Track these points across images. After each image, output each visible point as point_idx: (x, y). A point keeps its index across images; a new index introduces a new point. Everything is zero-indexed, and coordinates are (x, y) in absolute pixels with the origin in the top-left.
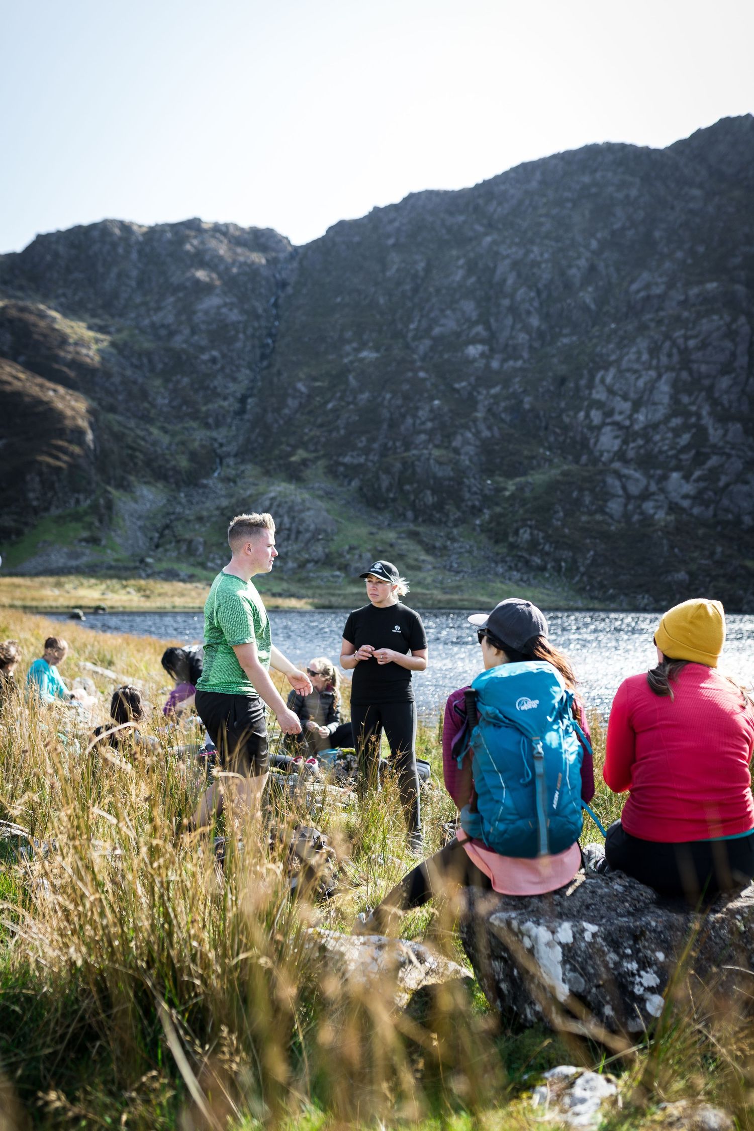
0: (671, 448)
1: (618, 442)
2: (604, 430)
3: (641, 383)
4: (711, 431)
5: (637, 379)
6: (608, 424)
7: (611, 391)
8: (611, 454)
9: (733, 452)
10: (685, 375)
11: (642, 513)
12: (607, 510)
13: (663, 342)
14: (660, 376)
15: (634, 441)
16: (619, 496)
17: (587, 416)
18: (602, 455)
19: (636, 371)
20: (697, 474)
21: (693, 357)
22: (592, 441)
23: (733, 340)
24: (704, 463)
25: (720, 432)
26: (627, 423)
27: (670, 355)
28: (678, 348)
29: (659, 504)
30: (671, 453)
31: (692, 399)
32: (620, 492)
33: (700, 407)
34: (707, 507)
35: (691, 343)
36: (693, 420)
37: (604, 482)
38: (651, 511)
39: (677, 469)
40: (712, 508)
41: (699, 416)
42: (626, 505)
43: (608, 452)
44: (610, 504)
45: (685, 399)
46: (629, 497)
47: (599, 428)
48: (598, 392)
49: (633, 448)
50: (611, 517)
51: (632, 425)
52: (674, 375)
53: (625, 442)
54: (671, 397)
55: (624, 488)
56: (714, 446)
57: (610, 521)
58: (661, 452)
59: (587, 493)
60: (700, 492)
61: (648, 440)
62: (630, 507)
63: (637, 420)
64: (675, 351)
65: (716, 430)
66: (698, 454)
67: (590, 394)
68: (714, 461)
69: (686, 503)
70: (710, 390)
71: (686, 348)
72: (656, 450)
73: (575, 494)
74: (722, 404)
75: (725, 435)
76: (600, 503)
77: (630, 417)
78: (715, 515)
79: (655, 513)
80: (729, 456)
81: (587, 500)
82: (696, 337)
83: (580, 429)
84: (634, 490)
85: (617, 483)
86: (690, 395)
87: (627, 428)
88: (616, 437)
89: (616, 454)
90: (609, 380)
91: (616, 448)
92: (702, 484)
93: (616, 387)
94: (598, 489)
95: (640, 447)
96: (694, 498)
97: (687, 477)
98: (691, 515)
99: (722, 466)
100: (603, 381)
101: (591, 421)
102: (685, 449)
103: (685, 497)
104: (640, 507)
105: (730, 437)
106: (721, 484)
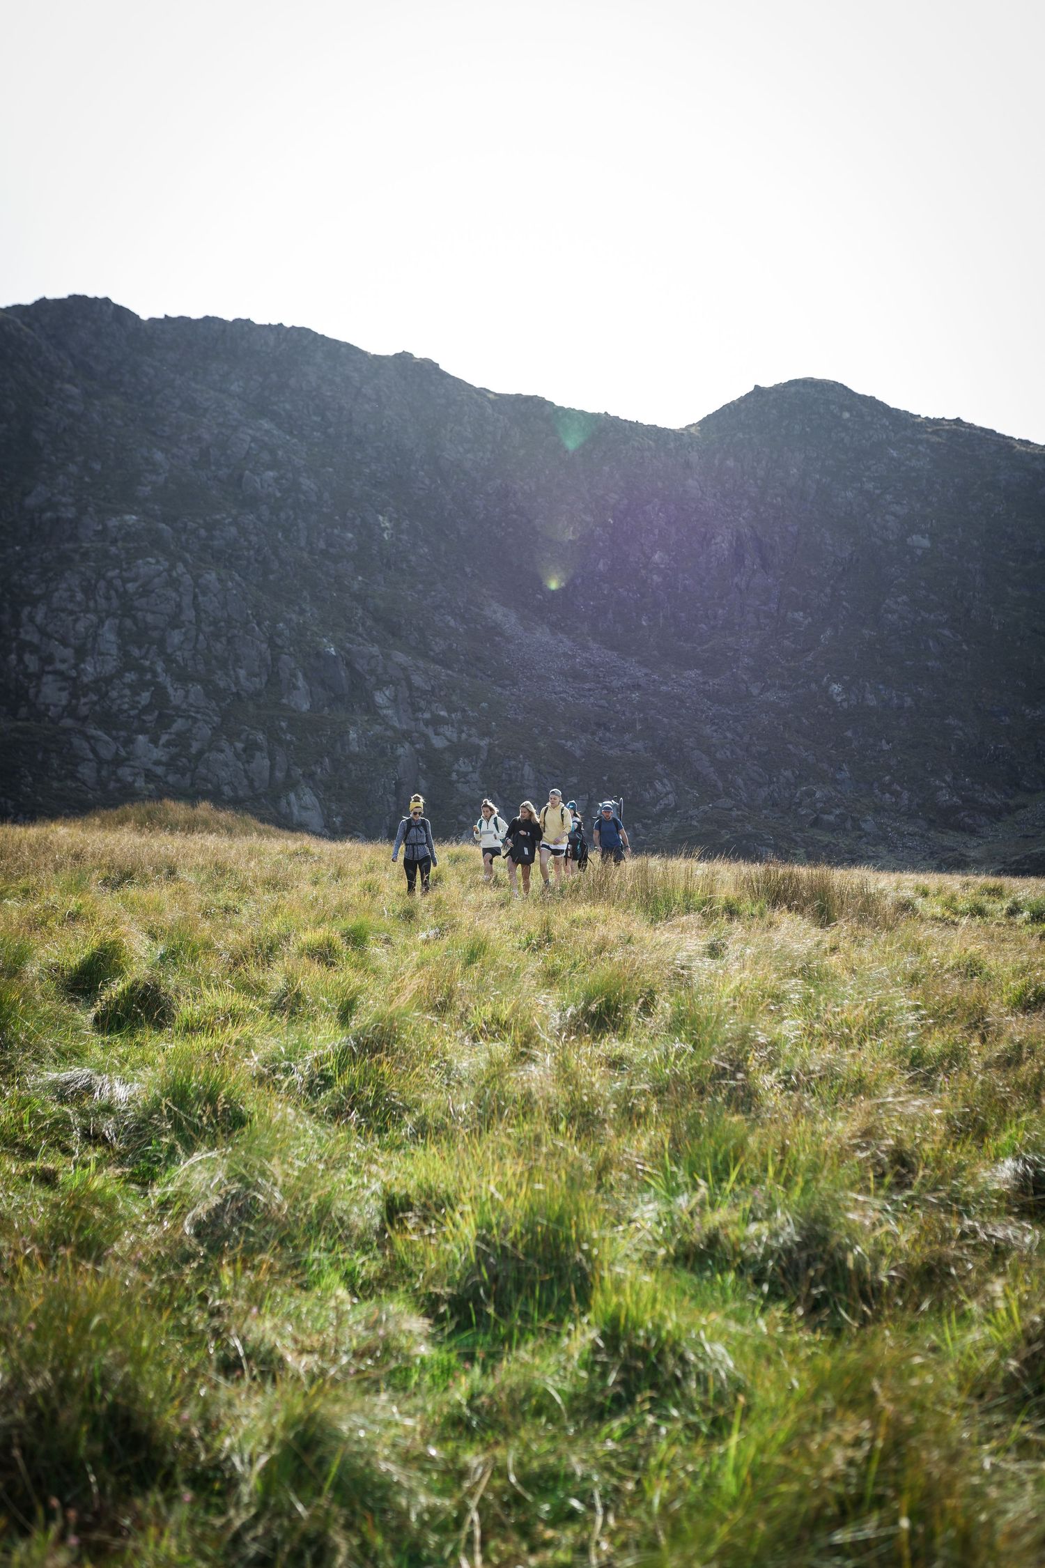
0: (133, 708)
1: (65, 694)
2: (44, 680)
3: (81, 627)
4: (170, 690)
5: (76, 621)
6: (49, 673)
7: (42, 632)
8: (60, 709)
9: (199, 716)
10: (128, 623)
11: (118, 780)
12: (79, 775)
13: (97, 582)
14: (101, 622)
15: (85, 696)
16: (89, 760)
17: (20, 660)
18: (48, 710)
19: (71, 613)
20: (164, 738)
21: (136, 603)
22: (32, 691)
23: (177, 590)
24: (169, 726)
25: (181, 693)
26: (74, 673)
27: (108, 598)
28: (117, 591)
29: (136, 770)
30: (133, 713)
31: (144, 651)
32: (91, 756)
33: (153, 663)
34: (183, 775)
35: (131, 587)
36: (149, 676)
37: (71, 744)
38: (130, 779)
39: (143, 731)
40: (188, 775)
41: (155, 674)
42: (99, 771)
43: (55, 706)
44: (80, 769)
45: (136, 652)
46: (101, 762)
47: (38, 676)
48: (27, 632)
49: (85, 704)
50: (84, 783)
51: (78, 677)
52: (117, 621)
53: (74, 695)
54: (119, 649)
55: (94, 751)
56: (177, 708)
57: (84, 788)
58: (120, 711)
59: (53, 755)
60: (173, 758)
61: (104, 696)
62: (104, 773)
63: (84, 670)
64: (112, 593)
65: (176, 690)
66: (161, 716)
67: (18, 633)
68: (179, 725)
69: (160, 770)
70: (162, 642)
71: (126, 591)
72: (115, 708)
73: (40, 756)
74: (176, 662)
75: (186, 697)
76: (70, 767)
77: (76, 666)
78: (192, 785)
79: (134, 781)
80: (195, 720)
81: (55, 762)
82: (134, 580)
83: (14, 675)
84: (106, 754)
85: (85, 745)
86: (140, 648)
87: (74, 679)
88: (62, 689)
89: (64, 709)
90: (39, 618)
91: (64, 702)
92: (174, 750)
93: (50, 628)
94: (65, 751)
95: (95, 703)
96: (167, 765)
97: (154, 741)
98: (167, 783)
99: (190, 730)
100: (31, 619)
101: (27, 667)
102: (147, 709)
103: (158, 763)
104: (114, 773)
105: (191, 699)
106: (193, 750)
